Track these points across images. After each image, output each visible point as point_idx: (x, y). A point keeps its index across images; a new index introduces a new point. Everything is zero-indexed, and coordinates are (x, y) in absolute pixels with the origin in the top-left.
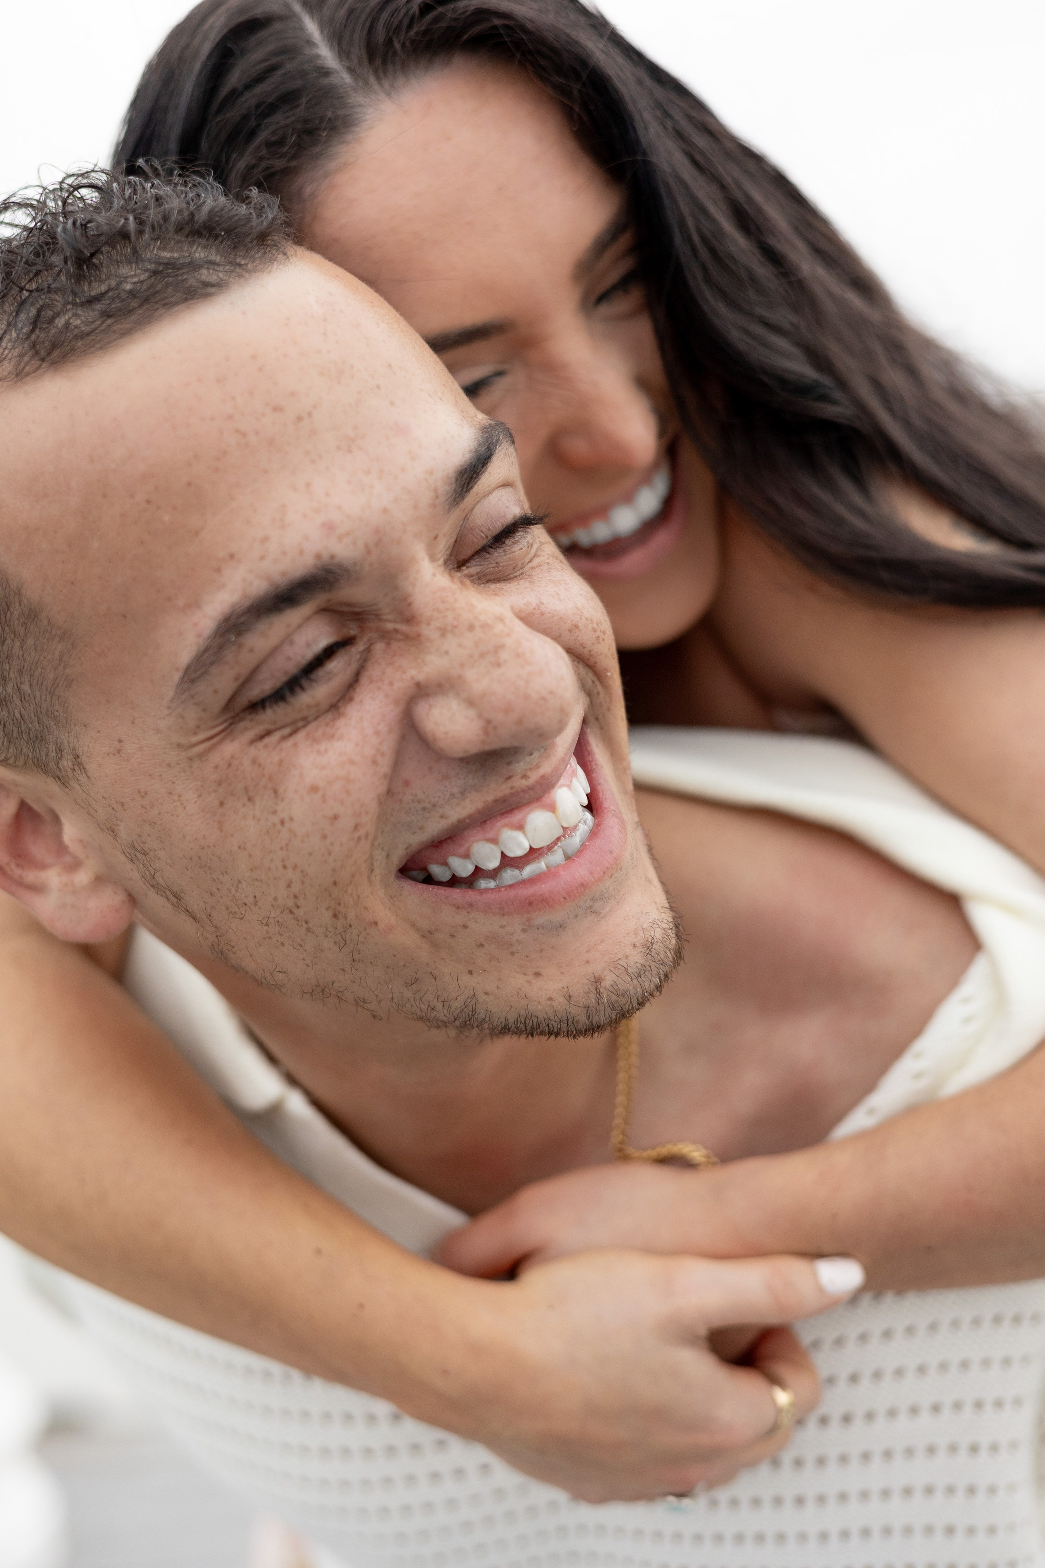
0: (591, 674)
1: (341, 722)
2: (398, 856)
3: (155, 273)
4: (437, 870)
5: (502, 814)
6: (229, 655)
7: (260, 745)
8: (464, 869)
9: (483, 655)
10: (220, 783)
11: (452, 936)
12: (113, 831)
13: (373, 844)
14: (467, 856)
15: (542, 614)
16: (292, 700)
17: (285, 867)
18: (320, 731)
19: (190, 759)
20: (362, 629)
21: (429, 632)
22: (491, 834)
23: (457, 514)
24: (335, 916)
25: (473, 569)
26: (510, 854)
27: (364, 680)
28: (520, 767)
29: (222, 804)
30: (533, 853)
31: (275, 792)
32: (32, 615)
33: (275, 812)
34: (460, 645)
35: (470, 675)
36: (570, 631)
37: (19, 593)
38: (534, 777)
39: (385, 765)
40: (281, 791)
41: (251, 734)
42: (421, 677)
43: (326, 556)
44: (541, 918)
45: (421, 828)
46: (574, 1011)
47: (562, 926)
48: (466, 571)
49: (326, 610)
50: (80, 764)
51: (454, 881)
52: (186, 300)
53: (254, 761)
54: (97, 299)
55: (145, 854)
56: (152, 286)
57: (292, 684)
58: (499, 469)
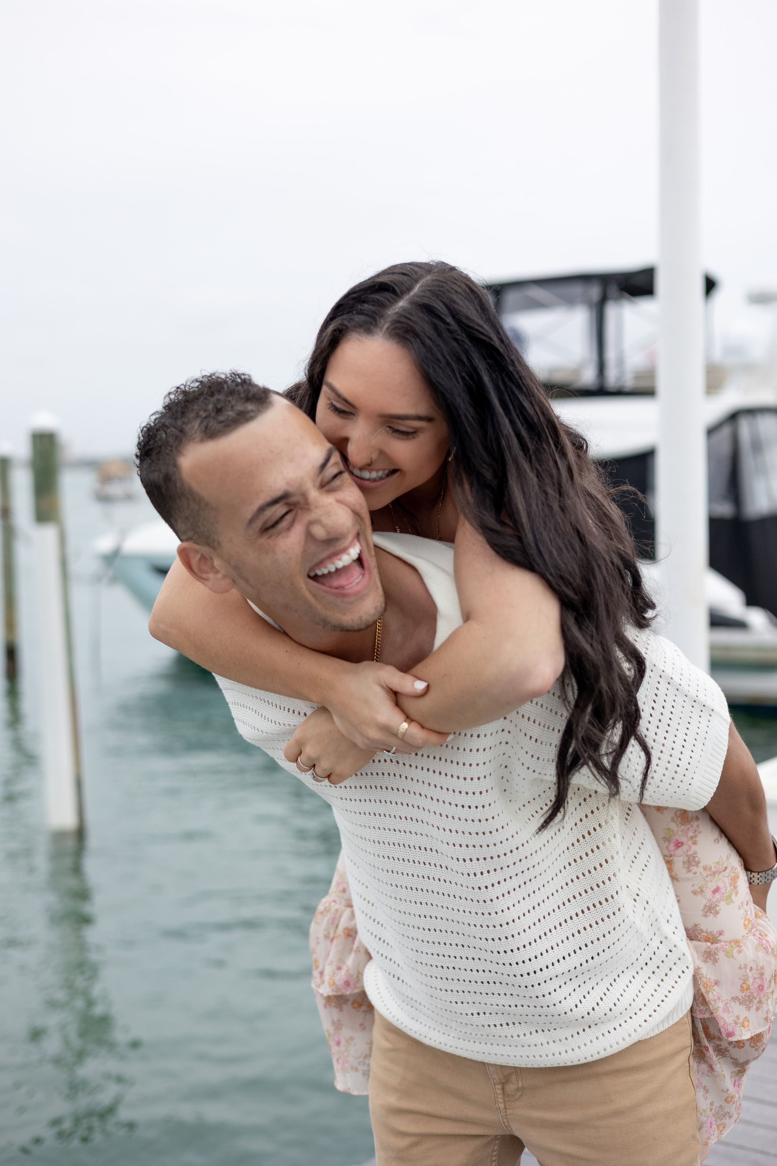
1: (290, 532)
2: (307, 570)
3: (238, 414)
5: (334, 556)
6: (260, 517)
7: (269, 539)
9: (325, 514)
10: (259, 550)
11: (321, 598)
12: (229, 563)
13: (299, 569)
15: (345, 500)
16: (276, 527)
18: (285, 535)
19: (251, 543)
20: (296, 507)
21: (312, 507)
22: (332, 562)
23: (321, 476)
24: (291, 585)
27: (296, 521)
28: (338, 543)
29: (260, 555)
33: (273, 557)
34: (320, 511)
35: (322, 519)
36: (352, 505)
38: (342, 546)
39: (303, 544)
40: (275, 552)
41: (267, 536)
42: (310, 519)
43: (286, 490)
45: (312, 561)
46: (354, 625)
48: (325, 489)
49: (287, 503)
50: (220, 545)
52: (246, 422)
53: (267, 544)
54: (222, 421)
56: (237, 418)
57: (277, 523)
58: (333, 460)
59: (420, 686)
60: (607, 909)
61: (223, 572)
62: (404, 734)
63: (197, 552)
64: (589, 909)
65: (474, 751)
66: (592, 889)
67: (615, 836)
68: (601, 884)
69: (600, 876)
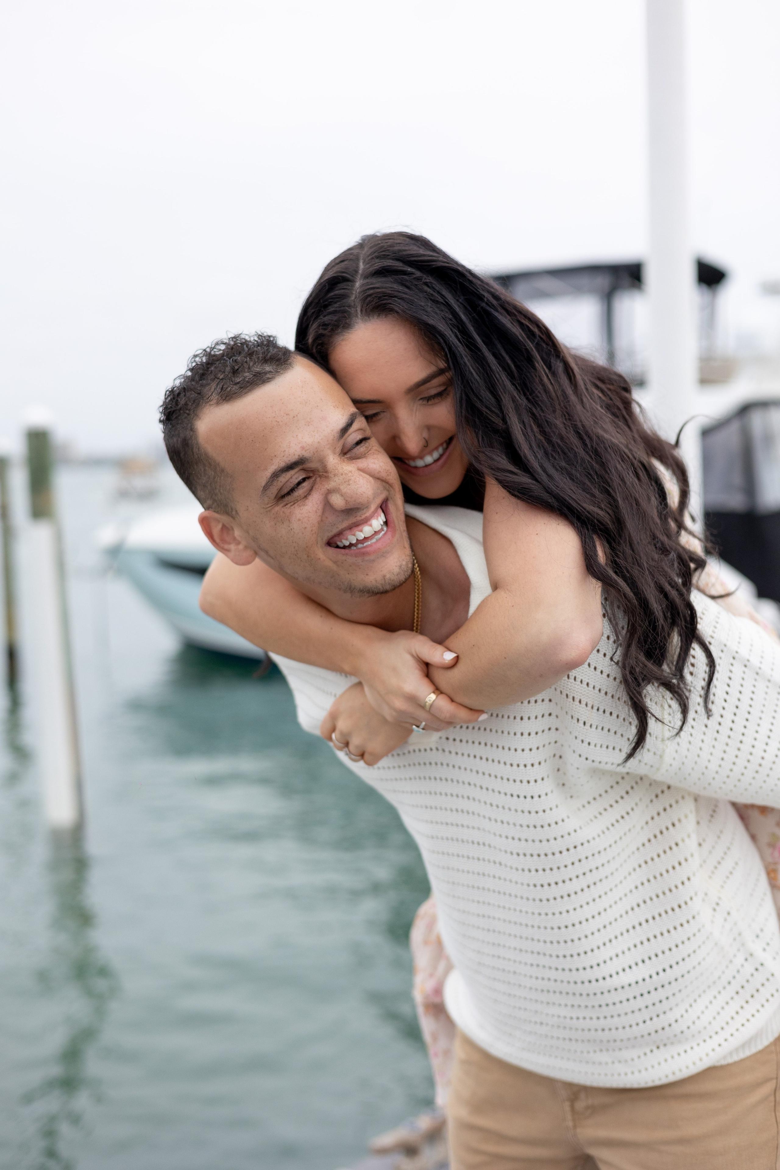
0: (387, 485)
1: (307, 501)
2: (325, 539)
3: (254, 375)
4: (339, 544)
5: (355, 526)
6: (275, 483)
7: (285, 508)
8: (347, 543)
9: (345, 482)
10: (275, 518)
11: (342, 563)
12: (248, 532)
13: (317, 535)
14: (347, 539)
15: (368, 468)
16: (292, 494)
17: (293, 542)
18: (301, 503)
19: (267, 512)
20: (314, 474)
21: (331, 475)
22: (353, 533)
23: (342, 442)
24: (308, 556)
25: (348, 456)
26: (359, 539)
27: (314, 489)
28: (359, 514)
29: (275, 524)
30: (366, 539)
31: (289, 521)
32: (223, 471)
33: (289, 527)
34: (339, 479)
35: (342, 487)
36: (378, 473)
37: (219, 464)
38: (363, 517)
39: (320, 513)
40: (291, 520)
41: (282, 505)
42: (329, 488)
43: (301, 455)
44: (367, 558)
45: (331, 531)
46: (378, 585)
47: (374, 561)
48: (346, 456)
49: (303, 470)
50: (238, 514)
51: (345, 547)
52: (262, 383)
53: (283, 512)
54: (238, 383)
55: (257, 539)
56: (253, 379)
57: (292, 490)
58: (356, 426)
59: (449, 656)
60: (681, 916)
61: (244, 543)
62: (431, 706)
63: (218, 521)
64: (660, 915)
65: (519, 734)
66: (664, 893)
67: (689, 836)
68: (674, 889)
69: (674, 878)
